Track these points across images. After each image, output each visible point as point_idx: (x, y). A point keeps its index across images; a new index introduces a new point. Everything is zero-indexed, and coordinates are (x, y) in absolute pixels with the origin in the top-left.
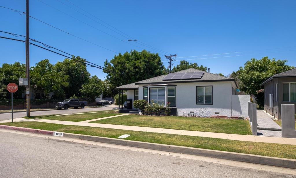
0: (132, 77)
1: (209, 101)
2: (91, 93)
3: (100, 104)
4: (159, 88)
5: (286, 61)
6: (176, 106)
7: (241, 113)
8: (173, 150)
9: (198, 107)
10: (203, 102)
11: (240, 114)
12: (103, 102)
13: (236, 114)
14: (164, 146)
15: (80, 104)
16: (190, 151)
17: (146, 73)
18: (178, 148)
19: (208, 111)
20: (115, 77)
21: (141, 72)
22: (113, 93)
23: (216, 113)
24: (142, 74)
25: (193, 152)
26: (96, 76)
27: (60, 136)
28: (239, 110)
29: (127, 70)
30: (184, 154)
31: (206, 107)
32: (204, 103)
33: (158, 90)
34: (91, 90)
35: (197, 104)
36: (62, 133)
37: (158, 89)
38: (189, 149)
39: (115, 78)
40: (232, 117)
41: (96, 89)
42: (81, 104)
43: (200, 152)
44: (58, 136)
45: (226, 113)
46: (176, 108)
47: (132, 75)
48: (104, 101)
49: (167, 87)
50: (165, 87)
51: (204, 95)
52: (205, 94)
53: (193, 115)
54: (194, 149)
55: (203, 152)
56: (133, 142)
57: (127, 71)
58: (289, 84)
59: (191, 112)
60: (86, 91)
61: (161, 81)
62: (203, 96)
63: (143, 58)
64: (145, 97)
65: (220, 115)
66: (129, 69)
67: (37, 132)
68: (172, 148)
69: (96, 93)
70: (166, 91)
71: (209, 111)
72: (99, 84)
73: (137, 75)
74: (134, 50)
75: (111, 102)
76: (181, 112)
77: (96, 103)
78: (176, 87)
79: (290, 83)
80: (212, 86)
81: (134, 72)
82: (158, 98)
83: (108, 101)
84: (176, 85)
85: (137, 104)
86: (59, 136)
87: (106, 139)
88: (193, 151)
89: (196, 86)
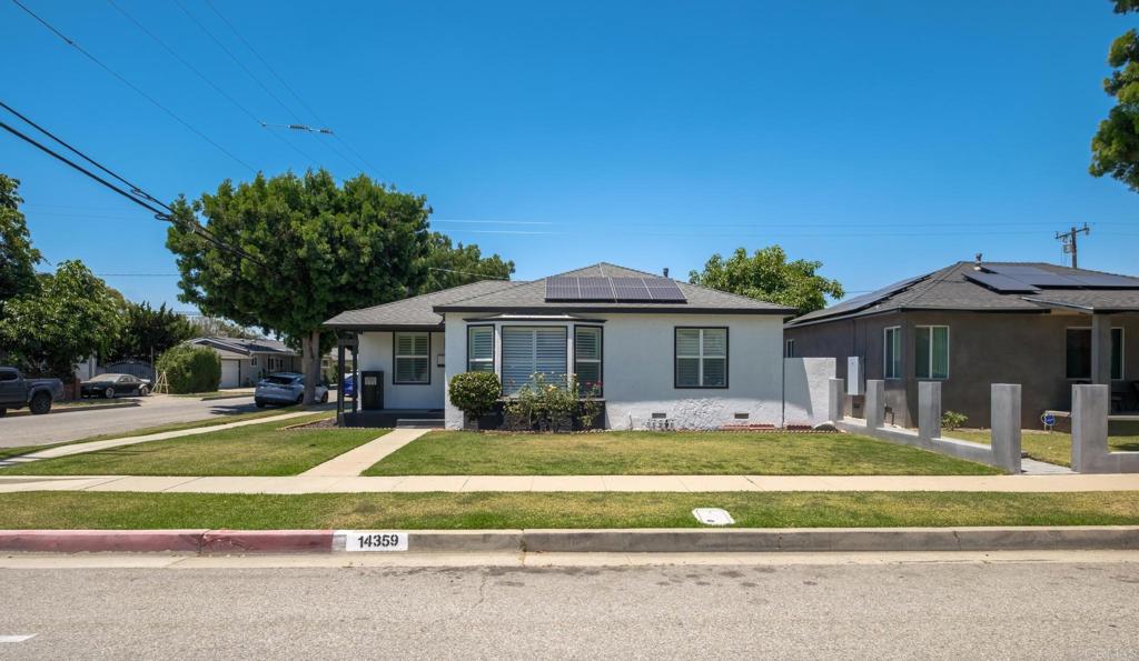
0: (321, 280)
1: (716, 377)
2: (60, 338)
3: (96, 392)
4: (540, 329)
5: (818, 265)
6: (602, 396)
7: (810, 412)
8: (970, 541)
9: (679, 398)
10: (697, 382)
11: (806, 418)
12: (110, 385)
13: (796, 415)
14: (935, 534)
15: (31, 394)
16: (1029, 539)
17: (377, 269)
18: (985, 532)
19: (715, 410)
20: (229, 274)
21: (358, 263)
22: (142, 341)
23: (738, 416)
24: (363, 269)
25: (1038, 539)
26: (77, 262)
27: (390, 548)
28: (805, 403)
29: (305, 249)
30: (1008, 550)
31: (708, 396)
32: (701, 384)
33: (535, 336)
34: (61, 326)
35: (676, 387)
36: (403, 535)
37: (535, 331)
38: (1024, 532)
39: (232, 280)
40: (790, 428)
41: (85, 323)
42: (36, 394)
43: (1059, 539)
44: (373, 548)
45: (766, 413)
46: (604, 403)
47: (321, 272)
48: (115, 378)
49: (575, 326)
50: (566, 327)
51: (701, 357)
52: (704, 354)
53: (667, 425)
54: (1037, 532)
55: (1069, 537)
56: (808, 534)
57: (302, 253)
58: (928, 329)
59: (655, 415)
60: (32, 330)
61: (542, 304)
62: (698, 360)
63: (367, 208)
64: (477, 360)
65: (750, 421)
66: (312, 248)
67: (201, 546)
68: (964, 537)
69: (87, 340)
70: (570, 342)
71: (718, 409)
72: (98, 302)
73: (342, 274)
74: (321, 171)
75: (148, 381)
76: (621, 415)
77: (78, 389)
78: (602, 327)
79: (931, 327)
80: (727, 328)
81: (329, 262)
82: (534, 366)
83: (135, 380)
84: (603, 321)
85: (471, 391)
86: (381, 548)
87: (676, 535)
88: (1035, 537)
89: (676, 328)
